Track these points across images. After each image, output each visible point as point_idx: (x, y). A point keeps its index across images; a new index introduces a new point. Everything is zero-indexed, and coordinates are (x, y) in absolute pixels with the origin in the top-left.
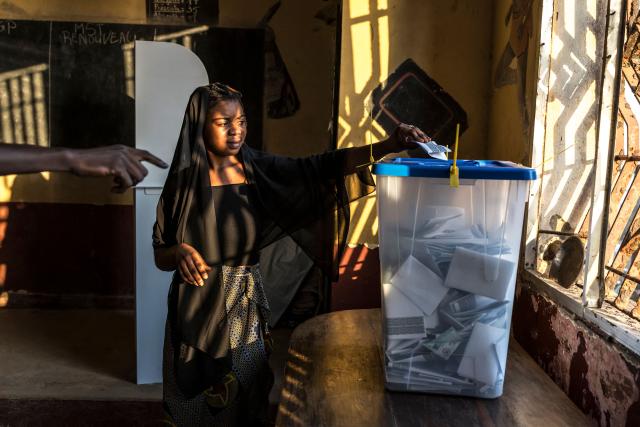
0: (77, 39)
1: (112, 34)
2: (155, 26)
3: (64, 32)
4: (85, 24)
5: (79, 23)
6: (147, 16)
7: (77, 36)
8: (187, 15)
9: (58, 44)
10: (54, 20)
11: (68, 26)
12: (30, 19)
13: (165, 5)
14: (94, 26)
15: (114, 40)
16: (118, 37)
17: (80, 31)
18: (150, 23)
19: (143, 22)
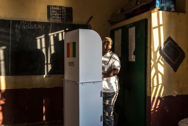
0: (21, 26)
1: (35, 25)
2: (51, 23)
3: (16, 24)
4: (25, 21)
5: (22, 21)
6: (48, 19)
7: (22, 26)
8: (62, 19)
9: (14, 29)
10: (12, 19)
11: (18, 22)
12: (2, 19)
13: (54, 16)
14: (29, 22)
15: (36, 27)
16: (37, 26)
17: (23, 24)
18: (49, 22)
19: (46, 21)
